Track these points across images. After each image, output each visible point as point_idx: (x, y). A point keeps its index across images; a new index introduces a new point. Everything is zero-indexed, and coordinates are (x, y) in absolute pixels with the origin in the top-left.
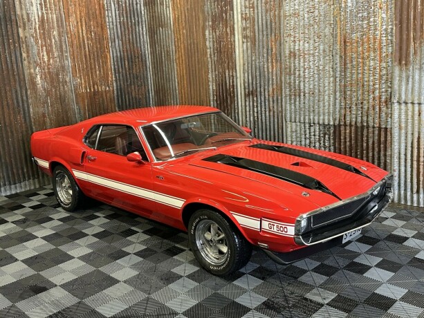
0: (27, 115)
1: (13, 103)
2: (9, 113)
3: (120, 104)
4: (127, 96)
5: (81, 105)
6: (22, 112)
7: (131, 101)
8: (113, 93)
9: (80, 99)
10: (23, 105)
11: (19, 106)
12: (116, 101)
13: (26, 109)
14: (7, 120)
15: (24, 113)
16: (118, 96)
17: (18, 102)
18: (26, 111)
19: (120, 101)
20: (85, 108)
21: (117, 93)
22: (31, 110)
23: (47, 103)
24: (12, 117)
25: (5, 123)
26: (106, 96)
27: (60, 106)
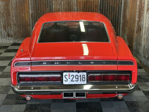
0: (51, 8)
1: (46, 2)
2: (43, 7)
3: (102, 9)
4: (106, 5)
5: (79, 7)
6: (49, 7)
7: (109, 8)
8: (98, 3)
9: (78, 4)
10: (50, 4)
11: (48, 4)
12: (99, 7)
13: (51, 6)
14: (42, 10)
15: (50, 8)
16: (100, 4)
17: (48, 2)
18: (51, 7)
19: (102, 7)
20: (80, 8)
21: (101, 2)
22: (53, 7)
23: (61, 4)
24: (44, 8)
25: (41, 11)
26: (94, 3)
27: (67, 6)
